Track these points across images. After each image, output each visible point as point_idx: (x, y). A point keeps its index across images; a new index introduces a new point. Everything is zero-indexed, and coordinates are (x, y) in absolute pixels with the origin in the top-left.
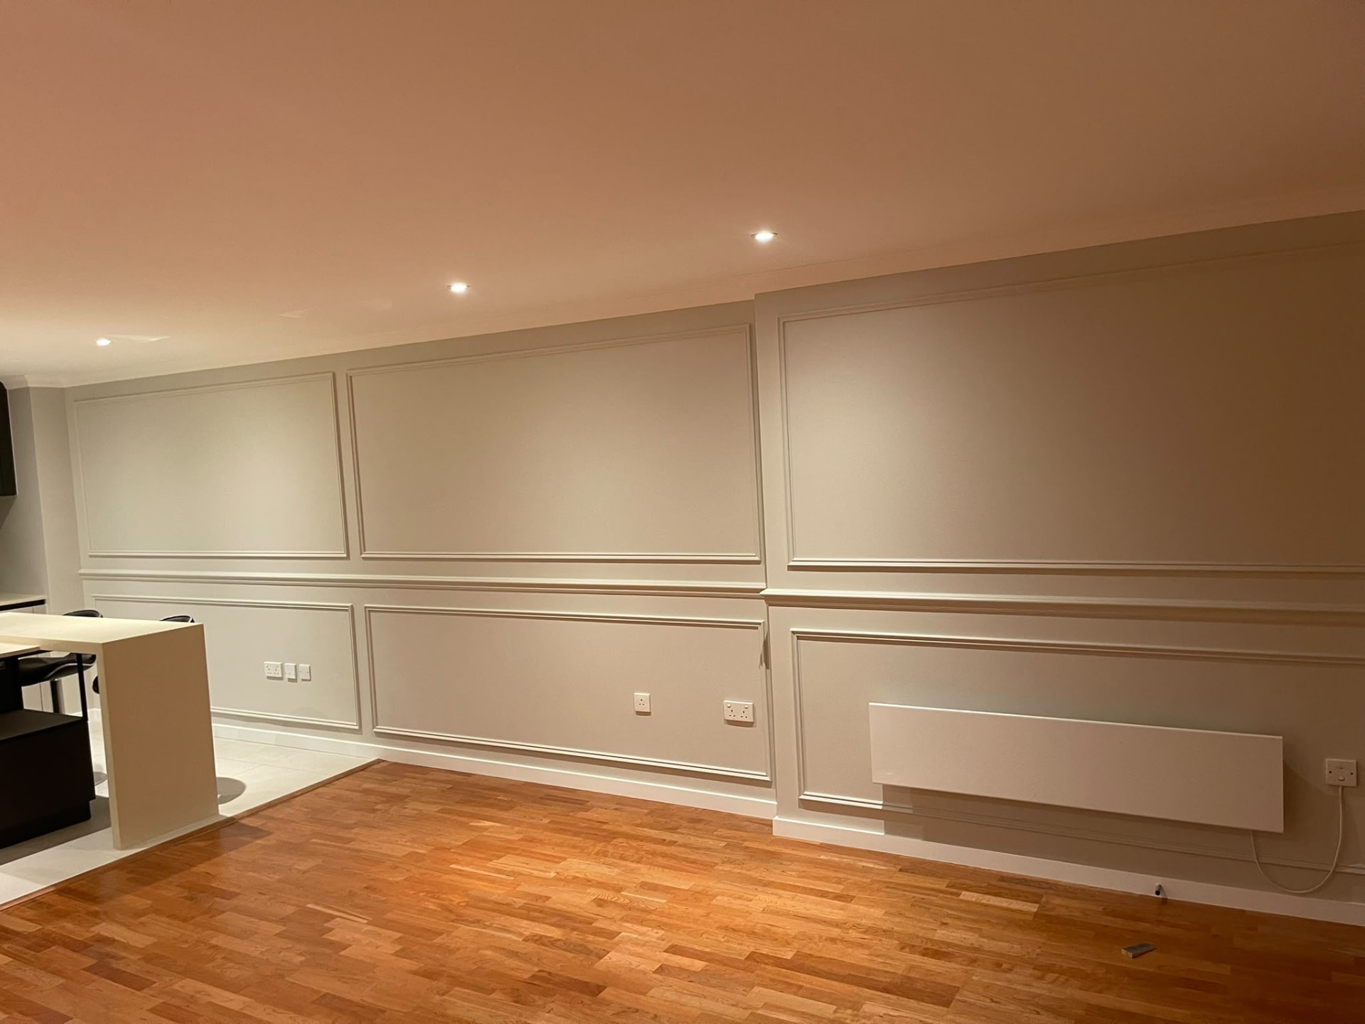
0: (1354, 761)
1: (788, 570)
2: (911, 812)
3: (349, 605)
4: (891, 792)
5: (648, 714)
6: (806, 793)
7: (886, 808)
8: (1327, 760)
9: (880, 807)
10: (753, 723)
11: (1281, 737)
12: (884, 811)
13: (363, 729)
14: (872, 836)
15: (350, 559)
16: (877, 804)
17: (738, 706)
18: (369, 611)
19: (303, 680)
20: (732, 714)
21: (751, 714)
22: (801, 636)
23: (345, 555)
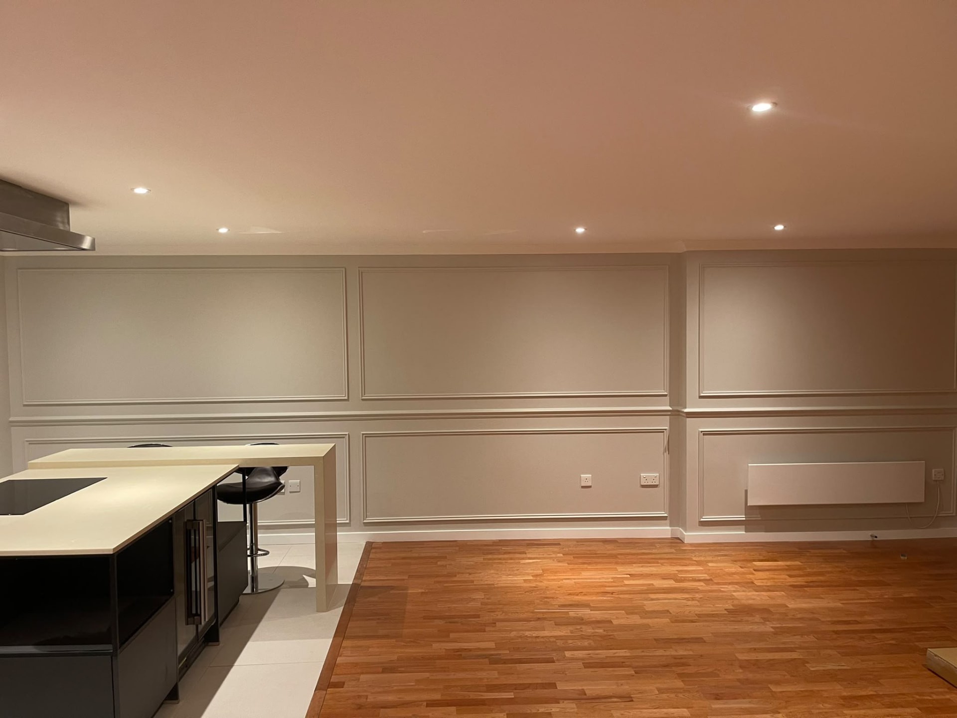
0: (942, 470)
1: (699, 398)
2: (760, 519)
3: (347, 433)
4: (749, 509)
5: (590, 487)
6: (703, 517)
7: (747, 519)
8: (933, 470)
9: (744, 519)
10: (658, 485)
11: (924, 462)
12: (748, 520)
13: (352, 523)
14: (738, 535)
15: (349, 401)
16: (742, 517)
17: (650, 477)
18: (365, 436)
19: (291, 492)
20: (646, 481)
21: (658, 481)
22: (706, 434)
23: (346, 398)
